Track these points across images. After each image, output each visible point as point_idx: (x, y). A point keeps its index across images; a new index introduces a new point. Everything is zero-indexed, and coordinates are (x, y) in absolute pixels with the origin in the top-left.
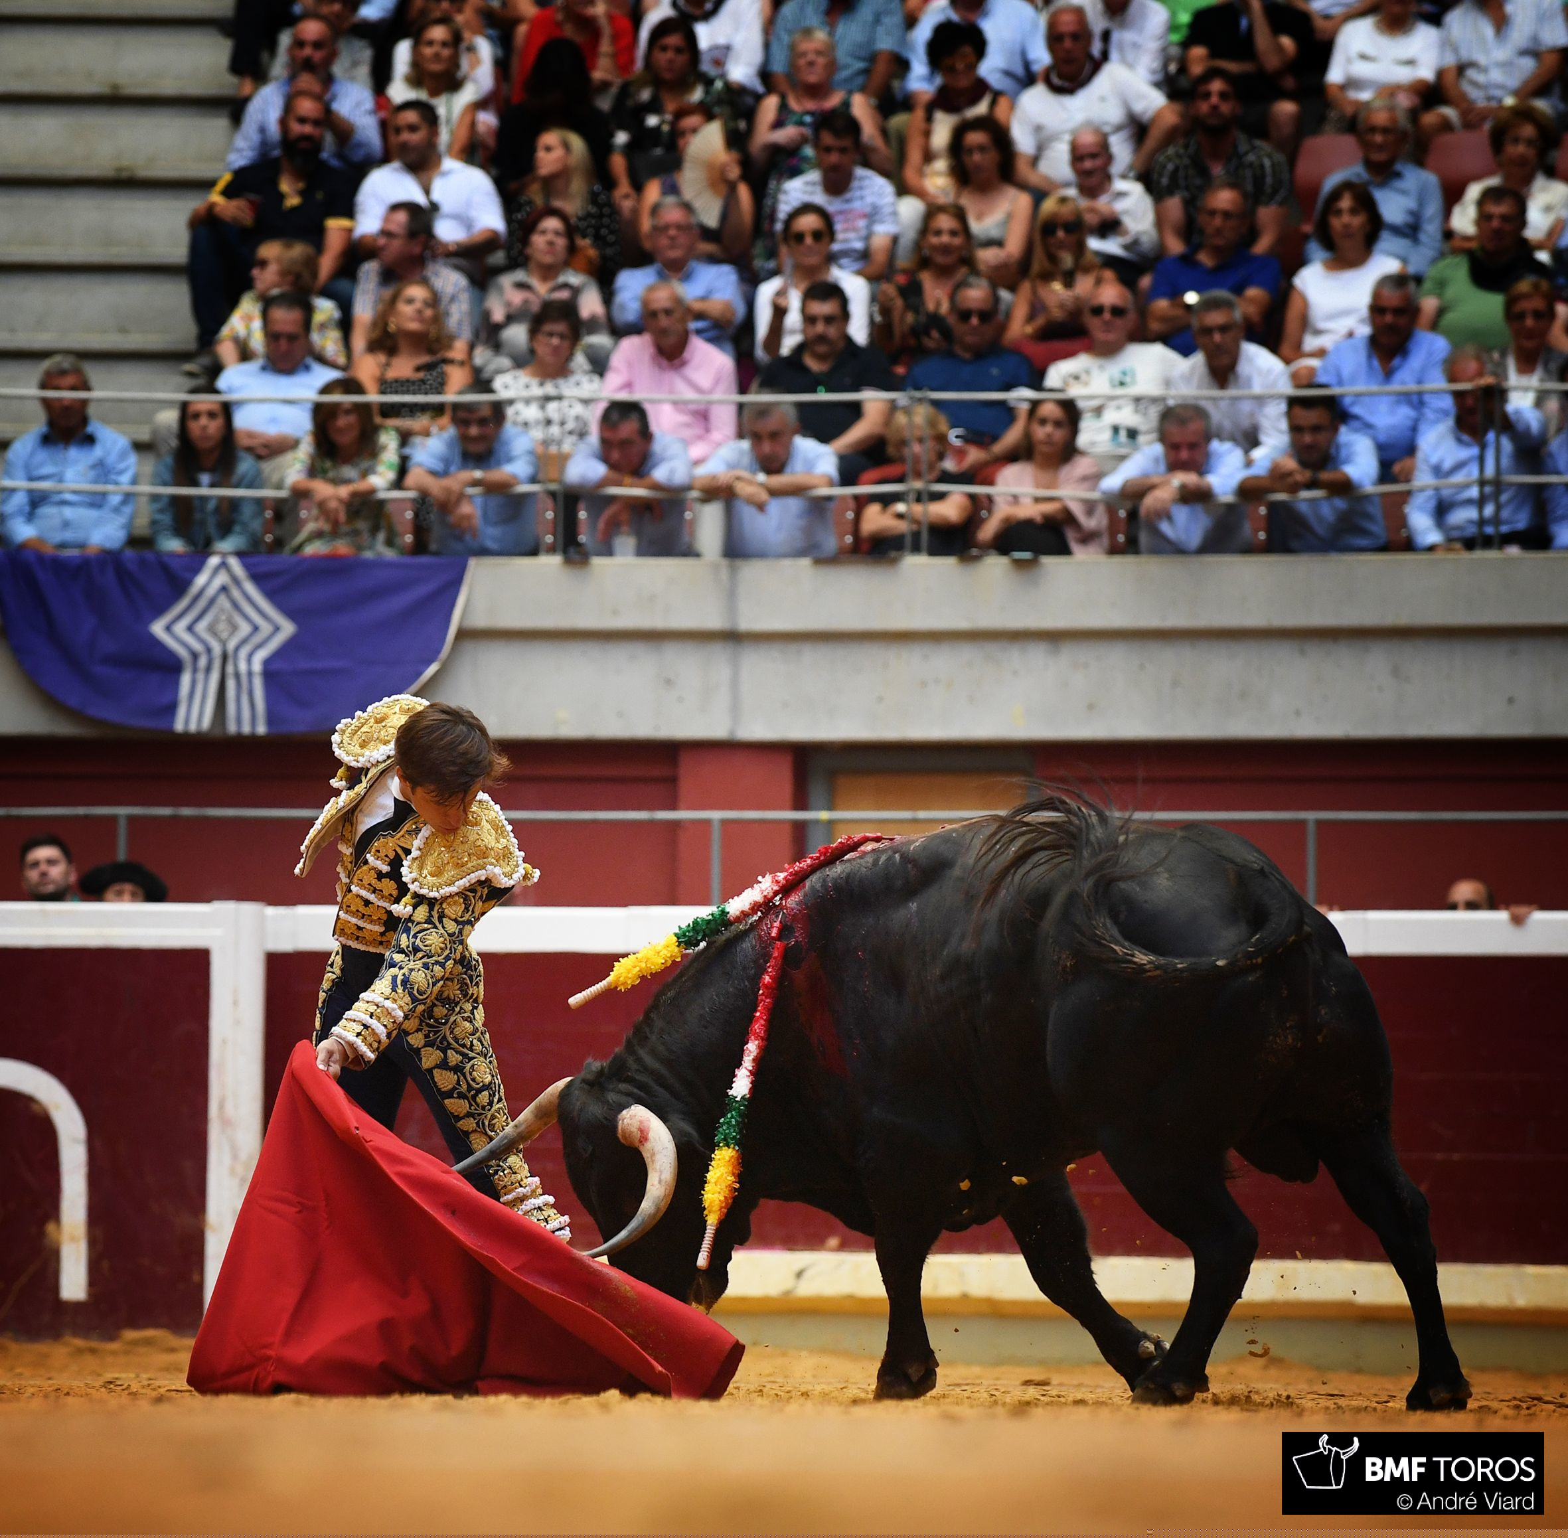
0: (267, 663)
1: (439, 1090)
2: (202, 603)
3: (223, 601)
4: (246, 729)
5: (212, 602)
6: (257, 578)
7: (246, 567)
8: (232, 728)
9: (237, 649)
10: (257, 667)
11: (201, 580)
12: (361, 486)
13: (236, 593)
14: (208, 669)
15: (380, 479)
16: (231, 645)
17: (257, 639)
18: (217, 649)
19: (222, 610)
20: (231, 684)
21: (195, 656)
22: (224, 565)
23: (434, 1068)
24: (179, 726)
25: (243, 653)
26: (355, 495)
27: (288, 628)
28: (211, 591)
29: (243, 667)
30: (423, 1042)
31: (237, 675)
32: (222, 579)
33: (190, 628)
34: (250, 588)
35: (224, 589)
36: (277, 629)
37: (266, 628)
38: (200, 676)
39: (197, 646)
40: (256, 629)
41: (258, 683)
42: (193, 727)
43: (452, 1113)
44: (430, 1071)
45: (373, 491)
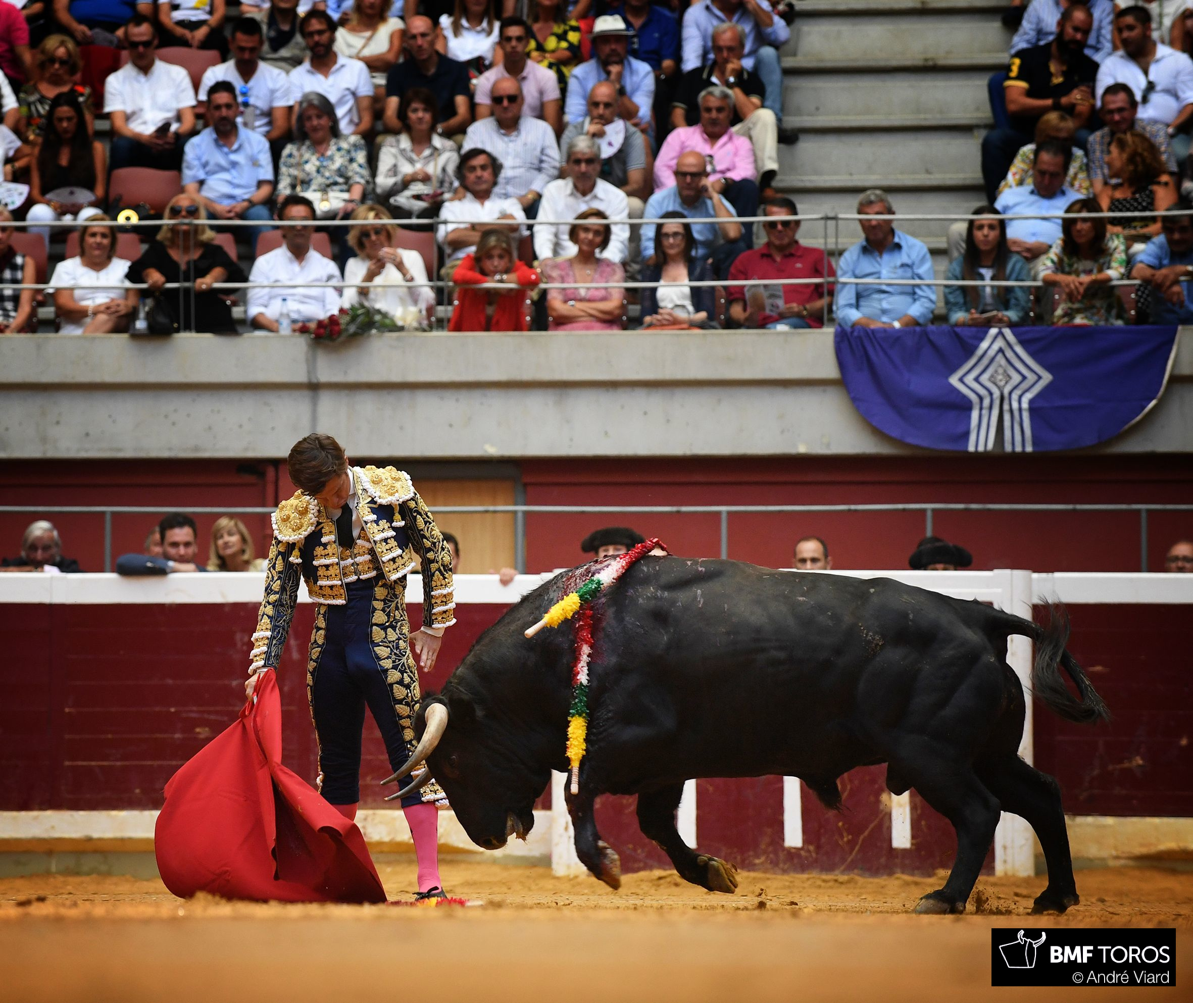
0: (1031, 402)
1: (394, 698)
2: (985, 361)
3: (1000, 359)
4: (1018, 449)
5: (992, 360)
6: (1023, 343)
7: (1015, 334)
8: (1008, 448)
9: (1010, 393)
10: (1025, 405)
11: (984, 345)
12: (1101, 276)
13: (1009, 354)
14: (991, 408)
15: (1114, 273)
16: (1006, 391)
17: (1025, 386)
18: (996, 393)
19: (1000, 366)
20: (1007, 417)
21: (981, 399)
22: (1000, 333)
23: (395, 683)
24: (971, 448)
25: (1015, 396)
26: (1094, 282)
27: (1047, 377)
28: (991, 353)
29: (1015, 405)
30: (391, 666)
31: (1011, 411)
32: (999, 343)
33: (977, 379)
34: (1019, 349)
35: (1001, 350)
36: (1040, 378)
37: (1031, 377)
38: (985, 412)
39: (983, 392)
40: (1024, 378)
41: (1026, 416)
42: (981, 448)
43: (398, 714)
44: (391, 685)
45: (1110, 279)
